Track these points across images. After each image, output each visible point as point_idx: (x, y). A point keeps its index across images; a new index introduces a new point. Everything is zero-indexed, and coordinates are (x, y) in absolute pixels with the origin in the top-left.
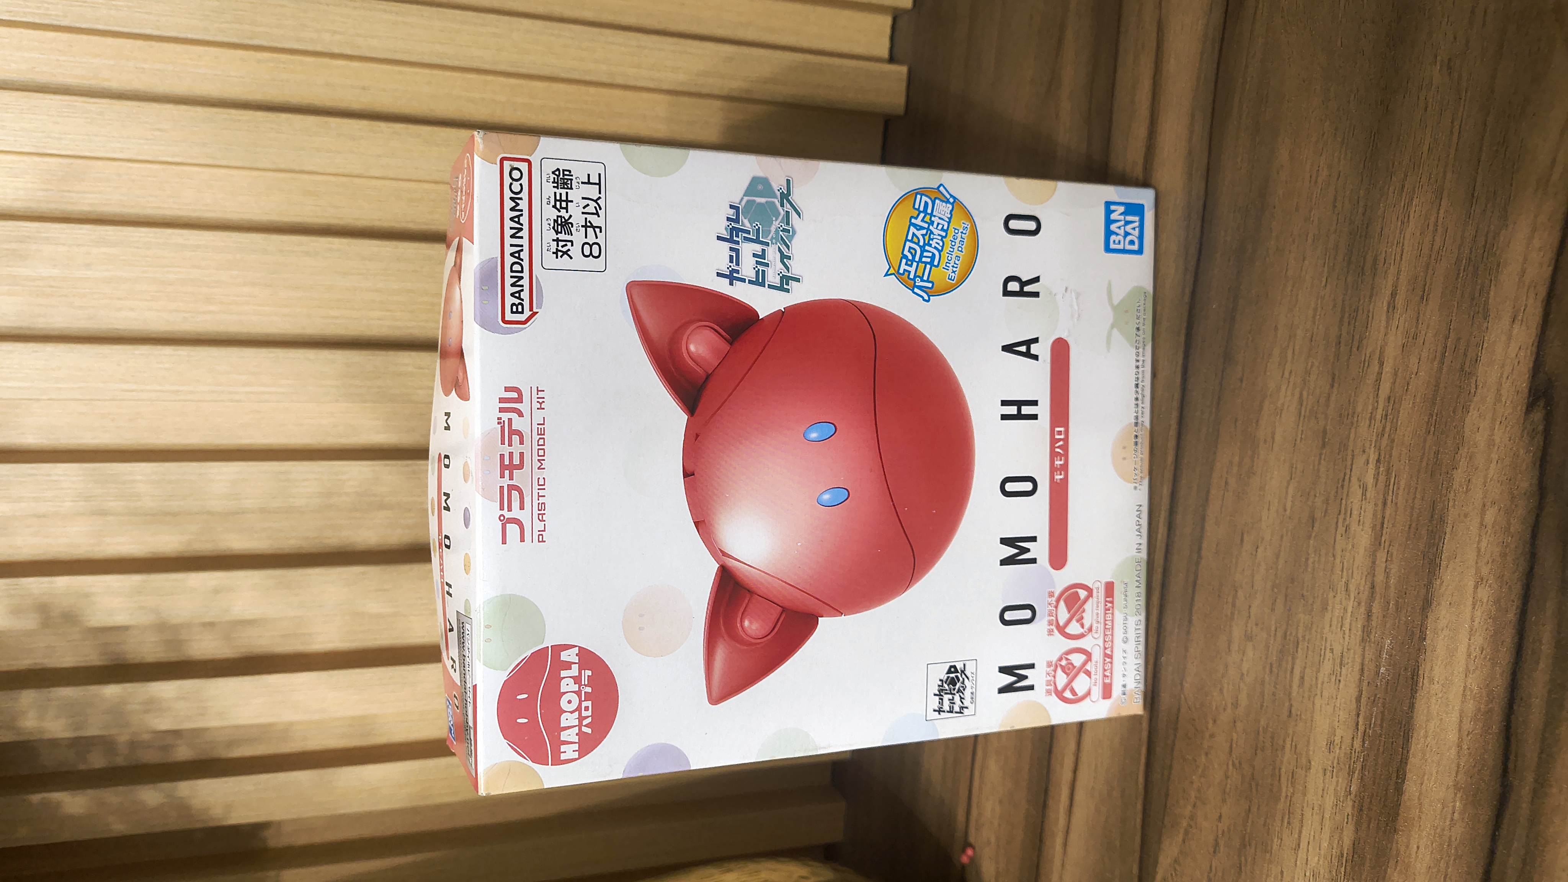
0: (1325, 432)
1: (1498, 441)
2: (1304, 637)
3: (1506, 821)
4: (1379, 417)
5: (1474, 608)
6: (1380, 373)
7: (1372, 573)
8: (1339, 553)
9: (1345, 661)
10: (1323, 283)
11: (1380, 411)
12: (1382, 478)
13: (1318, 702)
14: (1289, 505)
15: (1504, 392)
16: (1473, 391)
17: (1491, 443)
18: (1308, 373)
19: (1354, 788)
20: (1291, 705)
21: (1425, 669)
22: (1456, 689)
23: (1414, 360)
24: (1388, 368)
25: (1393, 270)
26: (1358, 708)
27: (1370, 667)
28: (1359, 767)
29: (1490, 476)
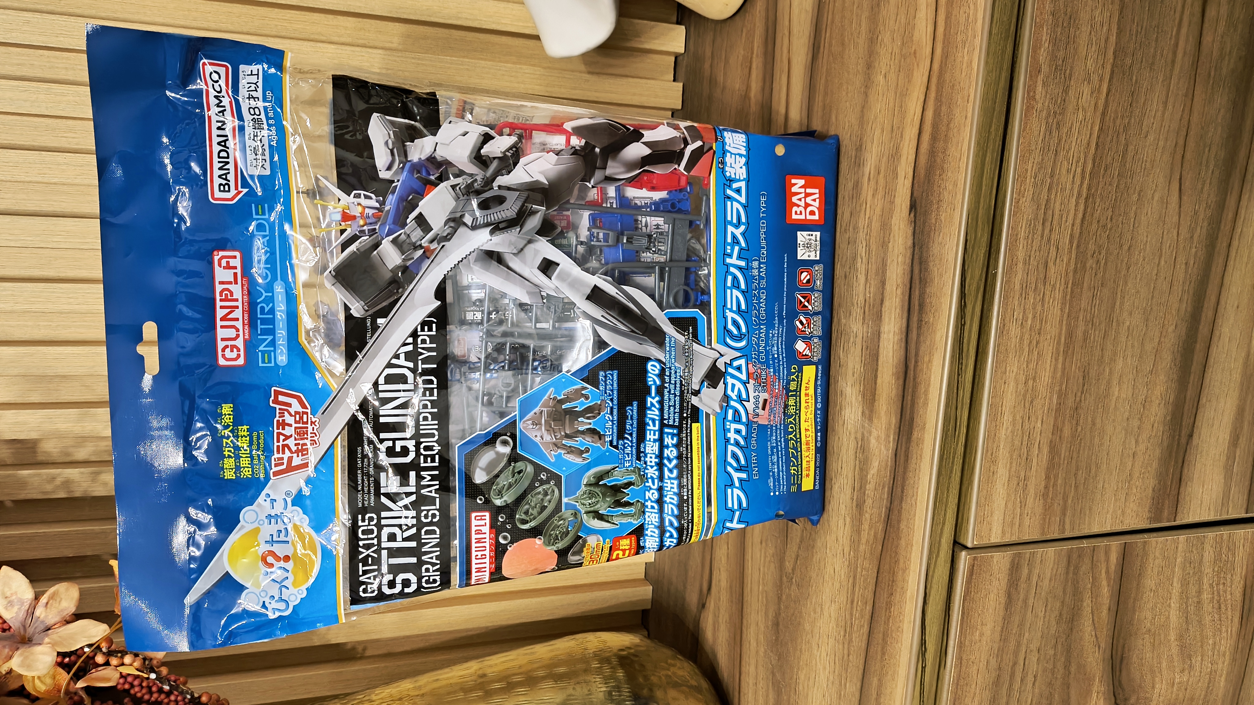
1: (901, 229)
3: (907, 383)
5: (896, 299)
6: (866, 208)
7: (865, 293)
9: (857, 336)
11: (866, 225)
12: (867, 253)
15: (903, 208)
16: (894, 210)
19: (861, 389)
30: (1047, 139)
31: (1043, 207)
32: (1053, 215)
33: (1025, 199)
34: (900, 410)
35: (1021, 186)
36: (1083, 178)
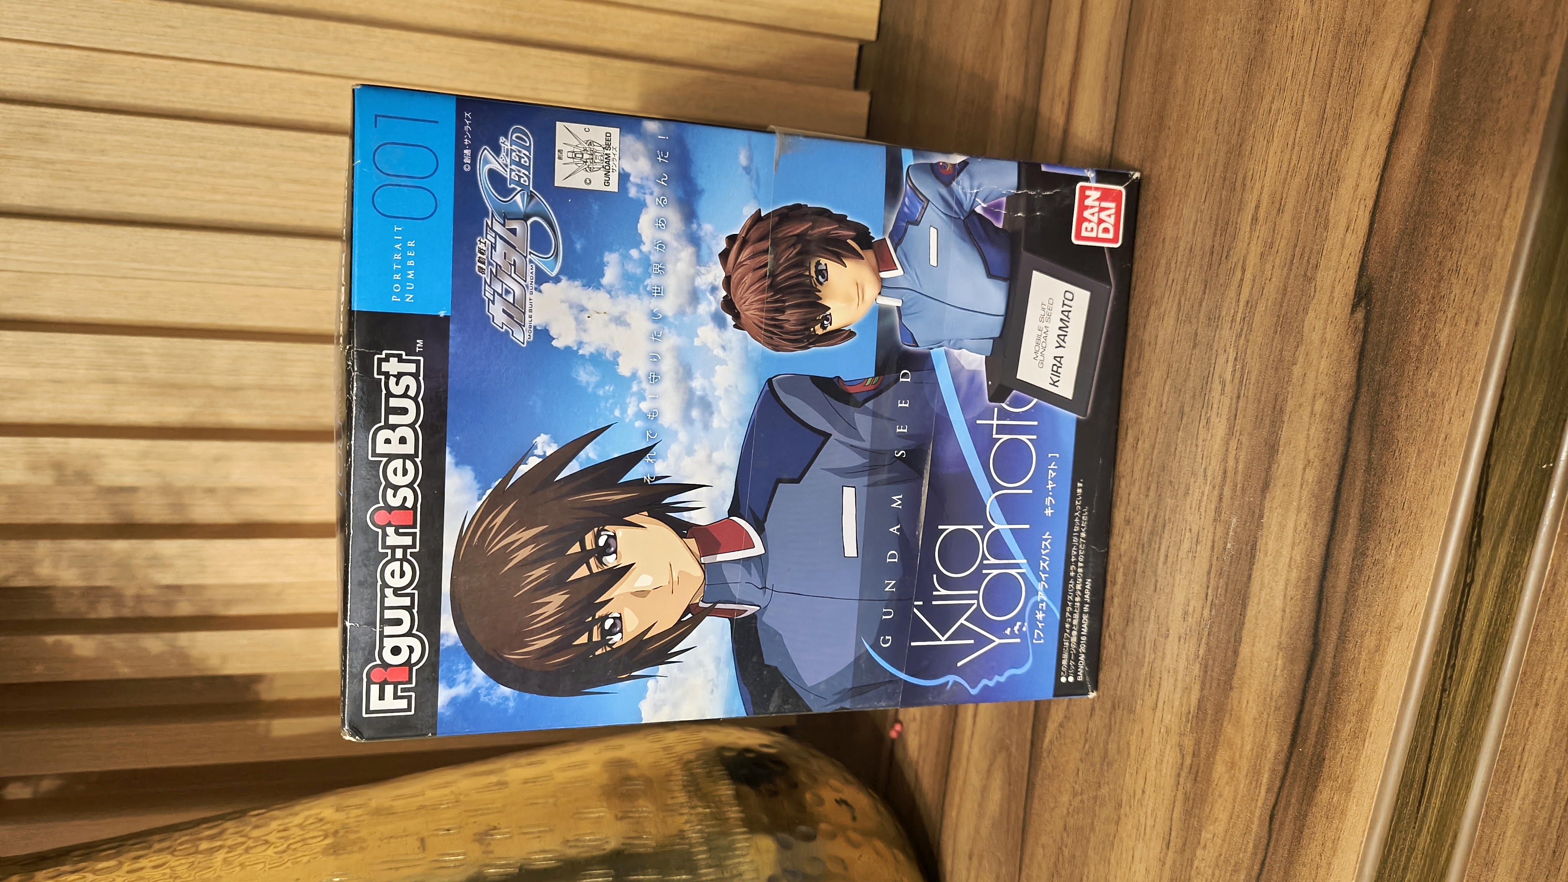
0: (1196, 334)
1: (1328, 339)
2: (1170, 519)
3: (1314, 675)
4: (1238, 319)
5: (1301, 488)
6: (1242, 280)
7: (1225, 460)
8: (1200, 443)
9: (1200, 539)
10: (1203, 200)
11: (1239, 315)
12: (1238, 374)
13: (1178, 577)
14: (1165, 400)
15: (1336, 294)
16: (1312, 295)
17: (1323, 341)
18: (1186, 280)
19: (1201, 652)
20: (1157, 581)
21: (1260, 544)
22: (1284, 560)
23: (1268, 267)
24: (1248, 276)
25: (1258, 185)
26: (1209, 581)
27: (1219, 544)
28: (1206, 633)
29: (1321, 370)
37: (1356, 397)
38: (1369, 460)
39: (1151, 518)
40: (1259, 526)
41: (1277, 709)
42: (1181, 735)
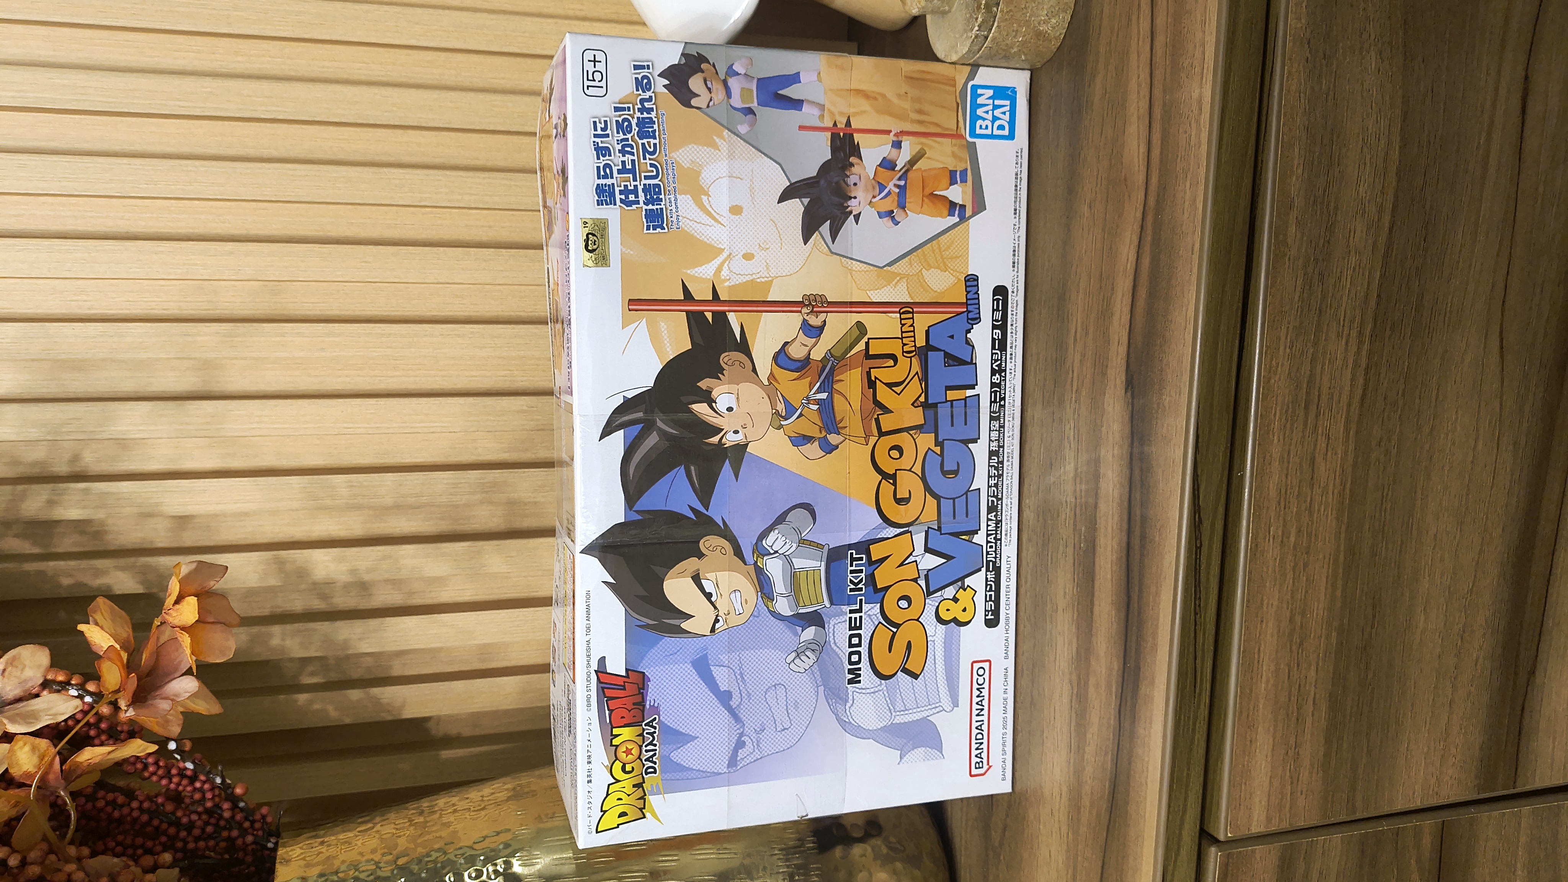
1: (1116, 410)
3: (1130, 614)
6: (1072, 378)
7: (1075, 491)
9: (1068, 543)
11: (1073, 399)
12: (1076, 437)
13: (1059, 570)
15: (1117, 382)
16: (1106, 383)
17: (1114, 412)
19: (1075, 617)
21: (1097, 541)
22: (1109, 549)
23: (1085, 367)
30: (1305, 295)
31: (1305, 386)
32: (1319, 396)
33: (1278, 376)
34: (1122, 654)
35: (1272, 360)
36: (1360, 343)
37: (1132, 443)
38: (1142, 481)
39: (1042, 535)
40: (1095, 530)
41: (1115, 643)
42: (1071, 674)
